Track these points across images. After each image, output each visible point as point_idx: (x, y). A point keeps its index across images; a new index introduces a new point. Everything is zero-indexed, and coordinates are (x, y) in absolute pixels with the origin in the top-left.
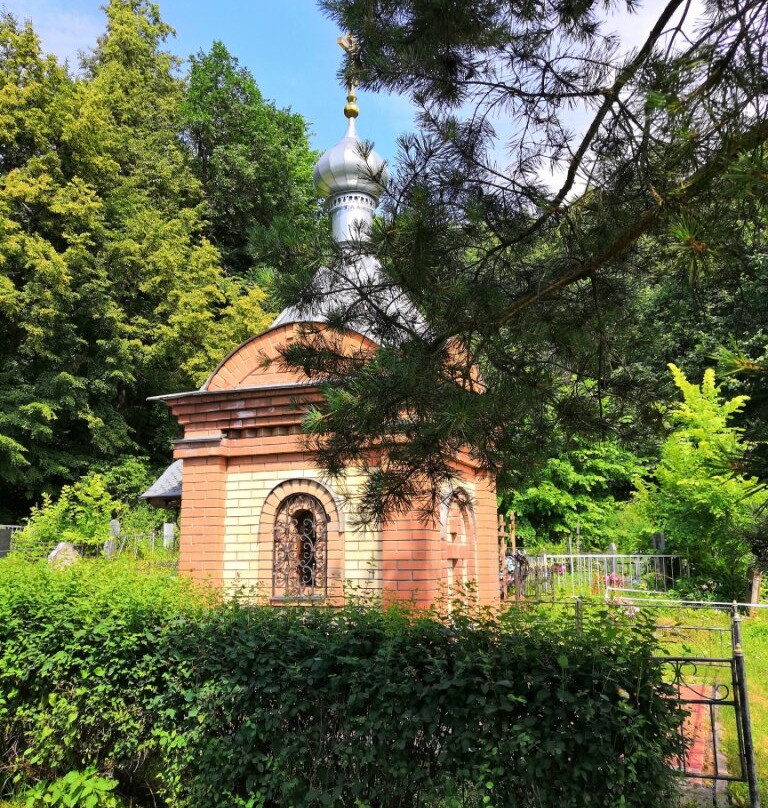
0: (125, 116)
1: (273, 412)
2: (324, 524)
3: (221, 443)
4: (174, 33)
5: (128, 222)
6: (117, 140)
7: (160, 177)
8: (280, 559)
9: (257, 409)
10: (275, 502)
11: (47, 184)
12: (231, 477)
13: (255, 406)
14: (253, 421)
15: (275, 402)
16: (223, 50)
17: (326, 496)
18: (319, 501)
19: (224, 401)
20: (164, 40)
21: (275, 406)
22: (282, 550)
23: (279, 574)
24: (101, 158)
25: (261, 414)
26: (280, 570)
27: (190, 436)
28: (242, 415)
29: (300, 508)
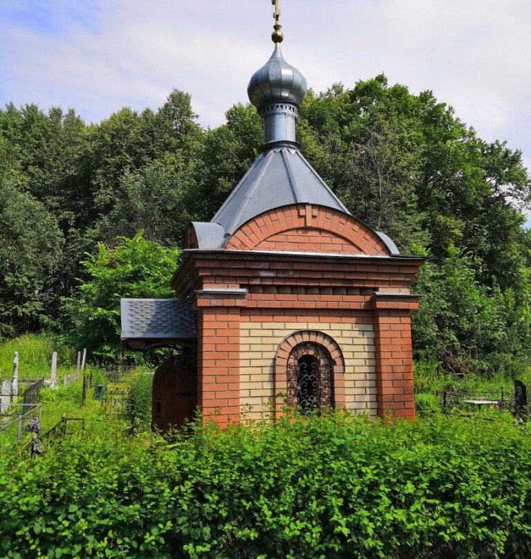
1: (291, 274)
3: (246, 297)
9: (277, 270)
10: (288, 348)
13: (278, 268)
14: (271, 280)
15: (296, 267)
17: (332, 345)
18: (326, 349)
21: (293, 270)
25: (280, 275)
27: (207, 288)
28: (263, 274)
29: (305, 353)
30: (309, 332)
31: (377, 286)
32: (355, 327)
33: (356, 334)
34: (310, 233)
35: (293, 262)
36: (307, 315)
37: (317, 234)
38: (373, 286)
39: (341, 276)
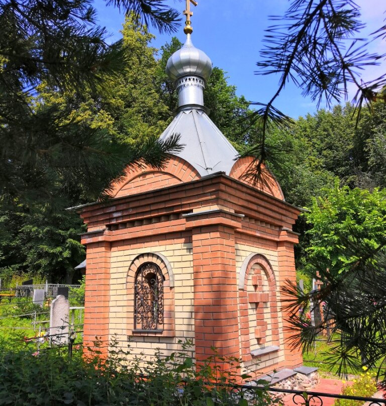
0: (130, 80)
1: (131, 212)
2: (162, 282)
3: (105, 233)
4: (154, 37)
5: (130, 130)
6: (125, 91)
7: (148, 107)
8: (139, 305)
9: (123, 211)
10: (135, 268)
11: (89, 115)
12: (113, 254)
13: (121, 209)
14: (121, 218)
15: (131, 205)
16: (177, 41)
17: (162, 264)
18: (159, 267)
19: (105, 208)
20: (150, 42)
21: (133, 208)
22: (139, 299)
23: (138, 315)
24: (114, 100)
25: (125, 214)
26: (139, 313)
27: (90, 230)
28: (115, 215)
29: (149, 272)
30: (148, 254)
31: (191, 208)
32: (184, 246)
33: (185, 252)
34: (148, 176)
35: (129, 202)
36: (151, 241)
37: (152, 175)
38: (188, 209)
39: (162, 206)
